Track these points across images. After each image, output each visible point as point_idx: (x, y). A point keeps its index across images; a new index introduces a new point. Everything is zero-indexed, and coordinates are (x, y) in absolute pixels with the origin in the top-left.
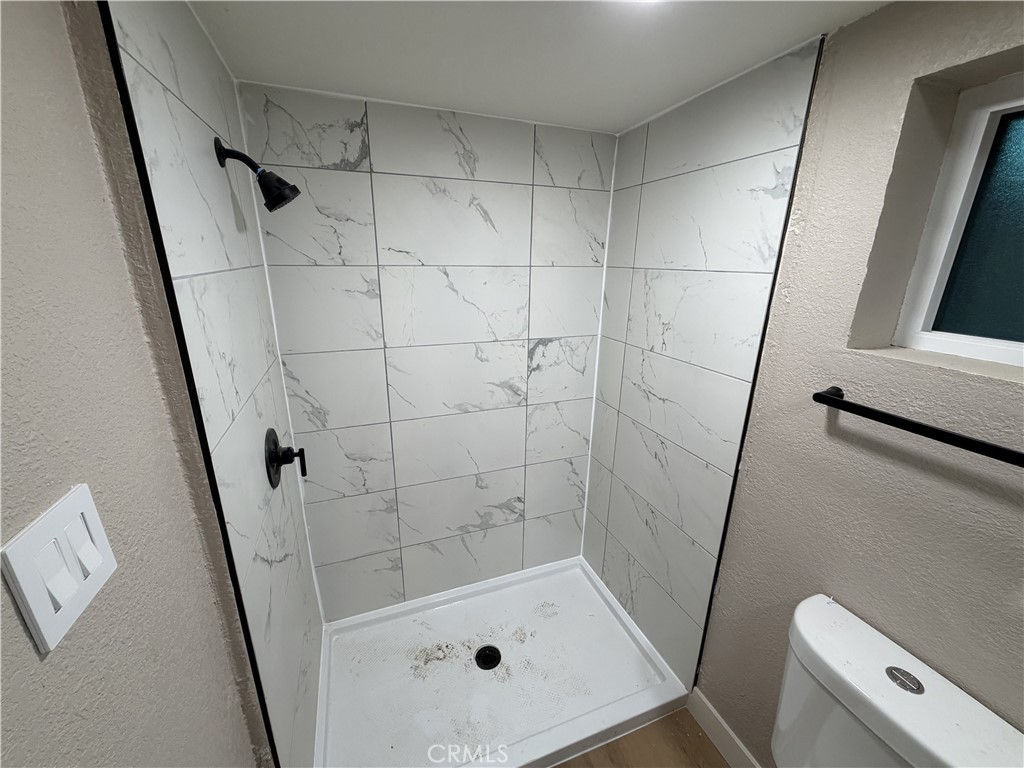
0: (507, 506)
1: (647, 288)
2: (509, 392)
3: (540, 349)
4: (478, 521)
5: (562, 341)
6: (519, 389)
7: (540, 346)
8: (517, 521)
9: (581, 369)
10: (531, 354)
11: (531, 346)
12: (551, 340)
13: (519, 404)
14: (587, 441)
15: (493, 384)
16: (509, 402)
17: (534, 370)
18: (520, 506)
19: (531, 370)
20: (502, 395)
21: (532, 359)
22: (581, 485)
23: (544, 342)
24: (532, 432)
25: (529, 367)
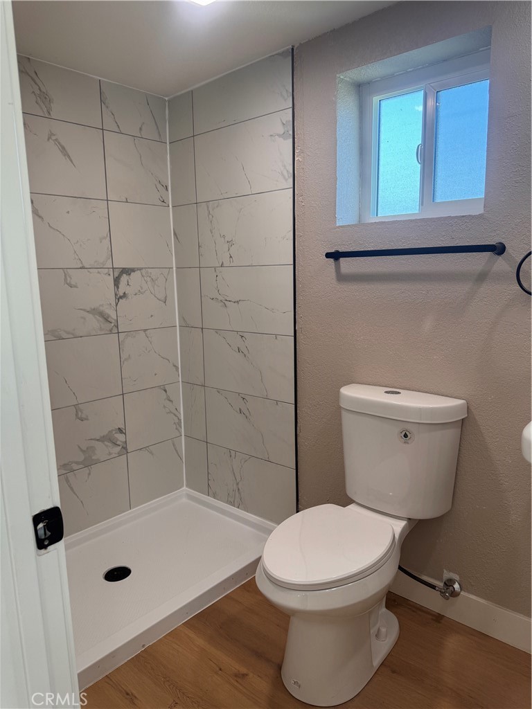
0: (108, 439)
1: (211, 216)
2: (101, 319)
3: (124, 278)
4: (81, 458)
5: (143, 271)
6: (109, 316)
7: (124, 275)
8: (120, 455)
9: (163, 299)
10: (117, 282)
11: (116, 275)
12: (133, 270)
13: (111, 332)
14: (177, 368)
15: (84, 310)
16: (101, 329)
17: (121, 297)
18: (121, 437)
19: (119, 298)
20: (94, 322)
21: (118, 288)
22: (176, 413)
23: (127, 271)
24: (126, 360)
25: (116, 295)
